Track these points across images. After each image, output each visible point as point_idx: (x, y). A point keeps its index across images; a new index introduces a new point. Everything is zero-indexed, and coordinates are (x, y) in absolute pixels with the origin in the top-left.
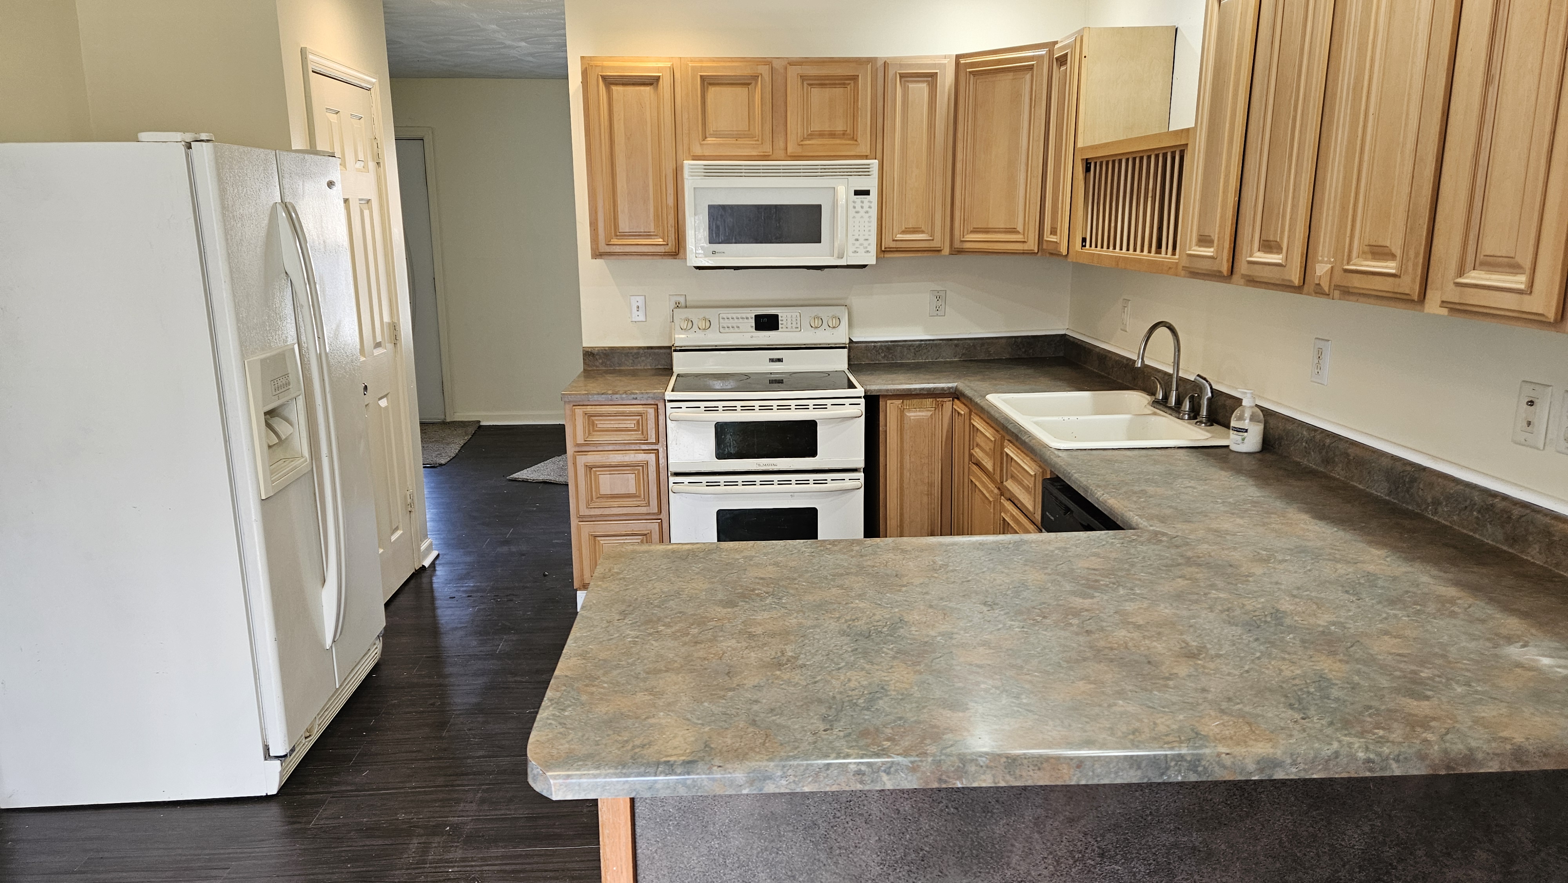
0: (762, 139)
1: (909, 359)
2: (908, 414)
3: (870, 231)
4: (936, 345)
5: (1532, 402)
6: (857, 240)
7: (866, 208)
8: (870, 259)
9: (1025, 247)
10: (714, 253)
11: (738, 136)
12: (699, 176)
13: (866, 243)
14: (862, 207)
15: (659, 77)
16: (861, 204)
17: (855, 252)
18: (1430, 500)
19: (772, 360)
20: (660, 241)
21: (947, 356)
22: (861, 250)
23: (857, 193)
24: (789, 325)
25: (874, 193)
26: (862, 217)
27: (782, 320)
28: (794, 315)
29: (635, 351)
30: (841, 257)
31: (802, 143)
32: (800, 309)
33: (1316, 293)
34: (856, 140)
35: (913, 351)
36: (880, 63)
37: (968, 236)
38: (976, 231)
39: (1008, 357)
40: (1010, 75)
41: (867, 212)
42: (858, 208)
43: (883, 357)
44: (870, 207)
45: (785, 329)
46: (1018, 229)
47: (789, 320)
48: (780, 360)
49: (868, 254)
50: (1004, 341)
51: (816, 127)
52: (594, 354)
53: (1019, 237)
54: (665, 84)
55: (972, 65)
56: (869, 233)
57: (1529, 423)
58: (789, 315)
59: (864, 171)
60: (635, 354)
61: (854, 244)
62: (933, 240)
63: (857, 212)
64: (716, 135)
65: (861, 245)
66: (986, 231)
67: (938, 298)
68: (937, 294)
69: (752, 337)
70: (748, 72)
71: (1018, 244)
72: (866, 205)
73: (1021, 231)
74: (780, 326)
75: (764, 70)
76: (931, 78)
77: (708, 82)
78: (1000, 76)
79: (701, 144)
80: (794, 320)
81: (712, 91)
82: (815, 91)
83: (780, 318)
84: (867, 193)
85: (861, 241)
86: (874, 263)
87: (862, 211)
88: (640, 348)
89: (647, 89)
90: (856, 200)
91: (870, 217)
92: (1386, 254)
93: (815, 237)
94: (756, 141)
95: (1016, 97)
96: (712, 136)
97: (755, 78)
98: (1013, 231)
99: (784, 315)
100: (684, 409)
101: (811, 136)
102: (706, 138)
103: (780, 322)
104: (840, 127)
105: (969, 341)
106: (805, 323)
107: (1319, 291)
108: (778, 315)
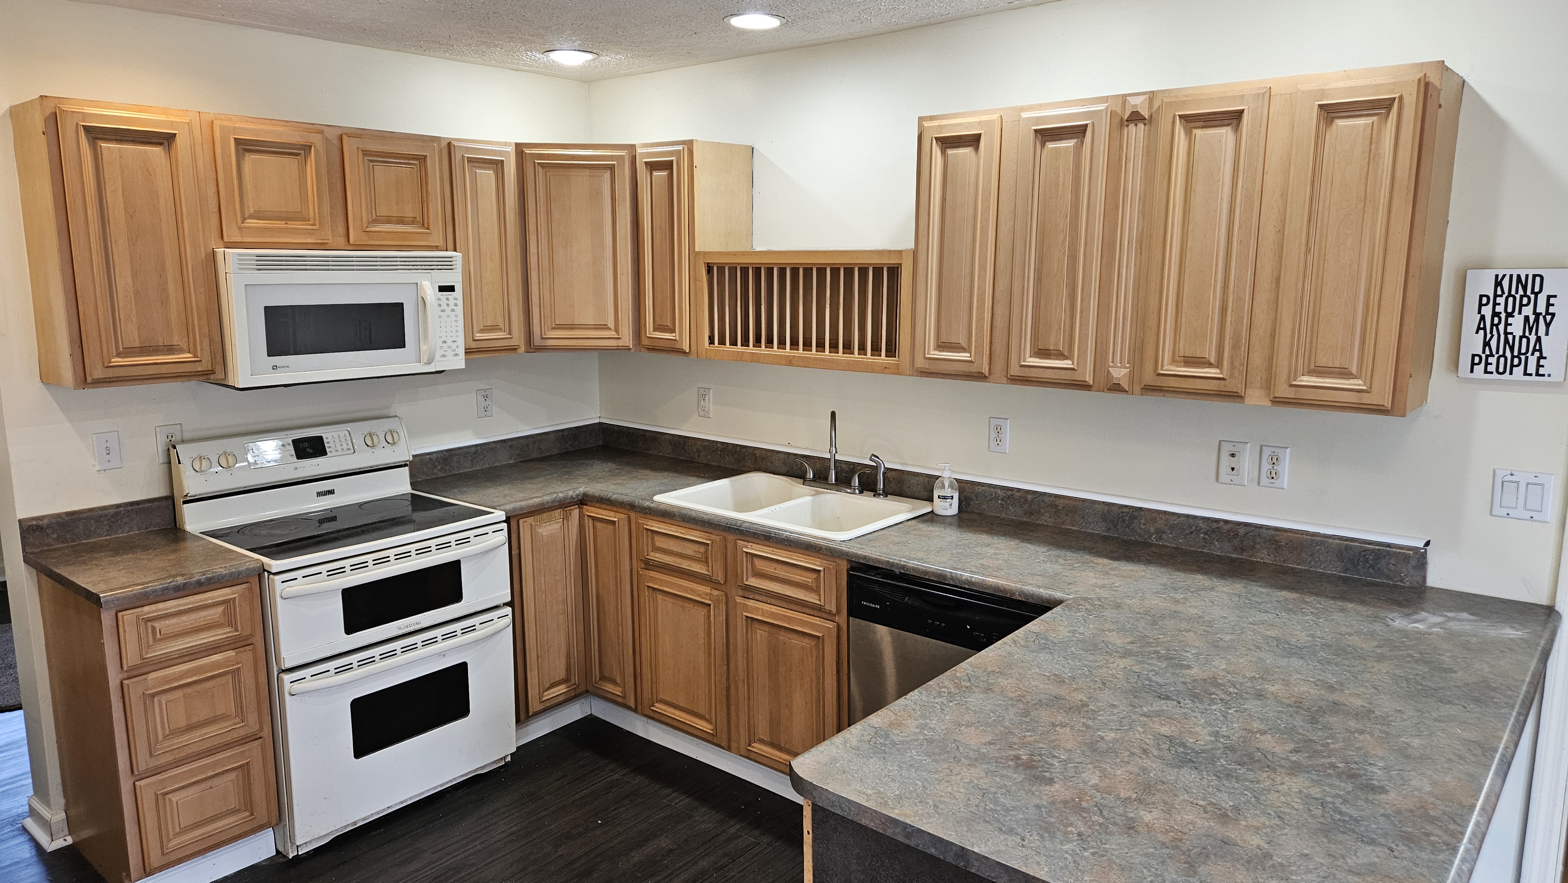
0: (320, 223)
1: (466, 468)
2: (539, 531)
3: (457, 331)
4: (492, 449)
5: (1233, 454)
6: (445, 342)
7: (452, 306)
8: (459, 362)
9: (620, 343)
10: (275, 368)
11: (287, 217)
12: (250, 269)
13: (454, 346)
14: (448, 305)
15: (175, 134)
16: (447, 302)
17: (444, 356)
18: (1152, 530)
19: (320, 494)
20: (187, 357)
21: (504, 458)
22: (450, 353)
23: (442, 289)
24: (339, 448)
25: (459, 288)
26: (448, 316)
27: (328, 443)
28: (342, 434)
29: (112, 511)
30: (429, 363)
31: (368, 229)
32: (349, 427)
33: (1108, 390)
34: (428, 229)
35: (470, 458)
36: (444, 144)
37: (548, 333)
38: (559, 327)
39: (557, 452)
40: (587, 172)
41: (453, 310)
42: (444, 307)
43: (440, 470)
44: (456, 305)
45: (334, 453)
46: (609, 326)
47: (337, 441)
48: (331, 492)
49: (457, 358)
50: (552, 436)
51: (383, 211)
52: (42, 528)
53: (612, 334)
54: (181, 142)
55: (541, 156)
56: (457, 334)
57: (1233, 469)
58: (335, 434)
59: (447, 265)
60: (113, 516)
61: (441, 347)
62: (511, 338)
63: (443, 311)
64: (258, 216)
65: (449, 347)
66: (572, 327)
67: (486, 397)
68: (484, 394)
69: (296, 469)
70: (295, 138)
71: (613, 340)
72: (452, 302)
73: (613, 328)
74: (328, 450)
75: (315, 139)
76: (498, 166)
77: (245, 146)
78: (573, 172)
79: (239, 228)
80: (343, 440)
81: (250, 159)
82: (379, 169)
83: (325, 441)
84: (451, 289)
85: (449, 343)
86: (464, 367)
87: (448, 309)
88: (118, 506)
89: (157, 150)
90: (441, 297)
91: (456, 316)
92: (1204, 363)
93: (398, 341)
94: (312, 225)
95: (595, 195)
96: (251, 217)
97: (307, 148)
98: (605, 327)
99: (329, 435)
100: (300, 579)
101: (376, 221)
102: (245, 219)
103: (326, 445)
104: (409, 211)
105: (521, 441)
106: (359, 442)
107: (1116, 388)
108: (321, 438)
